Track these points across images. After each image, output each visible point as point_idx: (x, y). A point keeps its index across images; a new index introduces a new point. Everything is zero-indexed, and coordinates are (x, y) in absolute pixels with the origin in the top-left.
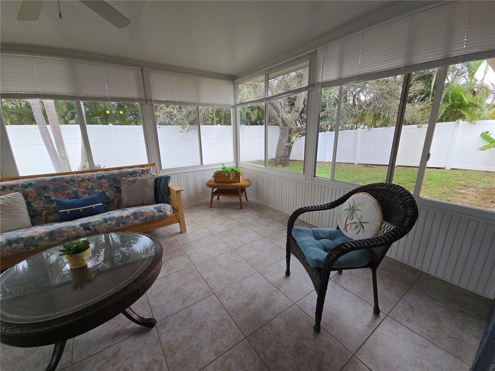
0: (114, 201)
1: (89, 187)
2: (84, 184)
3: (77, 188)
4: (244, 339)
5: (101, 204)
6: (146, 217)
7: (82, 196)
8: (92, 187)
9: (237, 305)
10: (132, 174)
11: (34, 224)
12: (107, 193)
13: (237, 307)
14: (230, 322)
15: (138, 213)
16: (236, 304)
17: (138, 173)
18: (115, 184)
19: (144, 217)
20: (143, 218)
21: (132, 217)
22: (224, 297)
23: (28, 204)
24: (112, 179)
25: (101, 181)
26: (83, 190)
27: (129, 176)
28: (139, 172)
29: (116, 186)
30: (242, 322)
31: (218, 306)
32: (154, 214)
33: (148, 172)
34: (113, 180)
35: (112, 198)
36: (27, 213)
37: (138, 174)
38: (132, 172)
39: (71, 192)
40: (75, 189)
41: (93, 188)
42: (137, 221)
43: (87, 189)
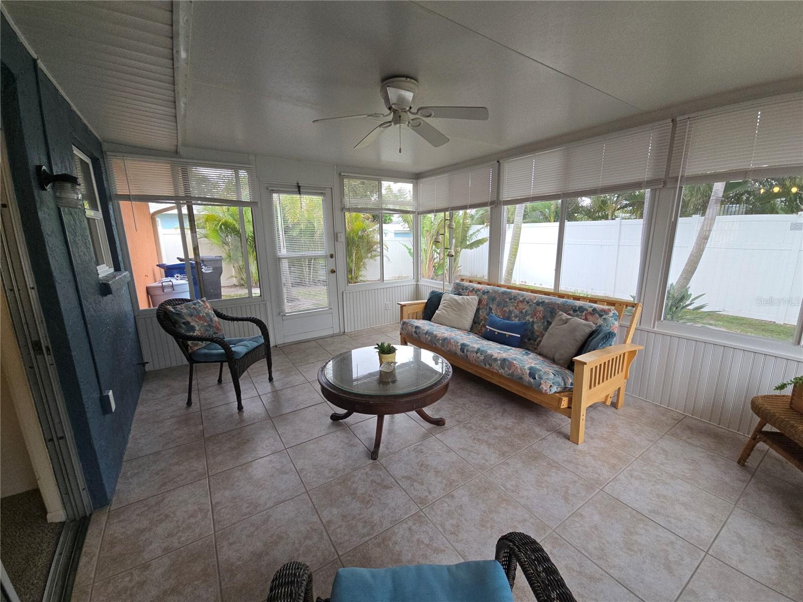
0: (537, 339)
1: (524, 311)
2: (521, 306)
3: (514, 308)
4: (338, 555)
5: (519, 336)
6: (513, 372)
7: (514, 318)
8: (526, 311)
9: (396, 543)
10: (577, 311)
11: (472, 330)
12: (535, 327)
13: (392, 544)
14: (368, 534)
15: (507, 362)
16: (400, 543)
17: (585, 312)
18: (549, 318)
19: (511, 371)
20: (509, 371)
21: (499, 362)
22: (414, 524)
23: (478, 310)
24: (549, 309)
25: (538, 307)
26: (517, 312)
27: (571, 312)
28: (587, 310)
29: (550, 320)
30: (365, 551)
31: (397, 518)
32: (523, 374)
33: (601, 316)
34: (550, 312)
35: (537, 334)
36: (473, 317)
37: (584, 314)
38: (577, 307)
39: (508, 311)
40: (511, 309)
41: (526, 314)
42: (501, 371)
43: (521, 312)
